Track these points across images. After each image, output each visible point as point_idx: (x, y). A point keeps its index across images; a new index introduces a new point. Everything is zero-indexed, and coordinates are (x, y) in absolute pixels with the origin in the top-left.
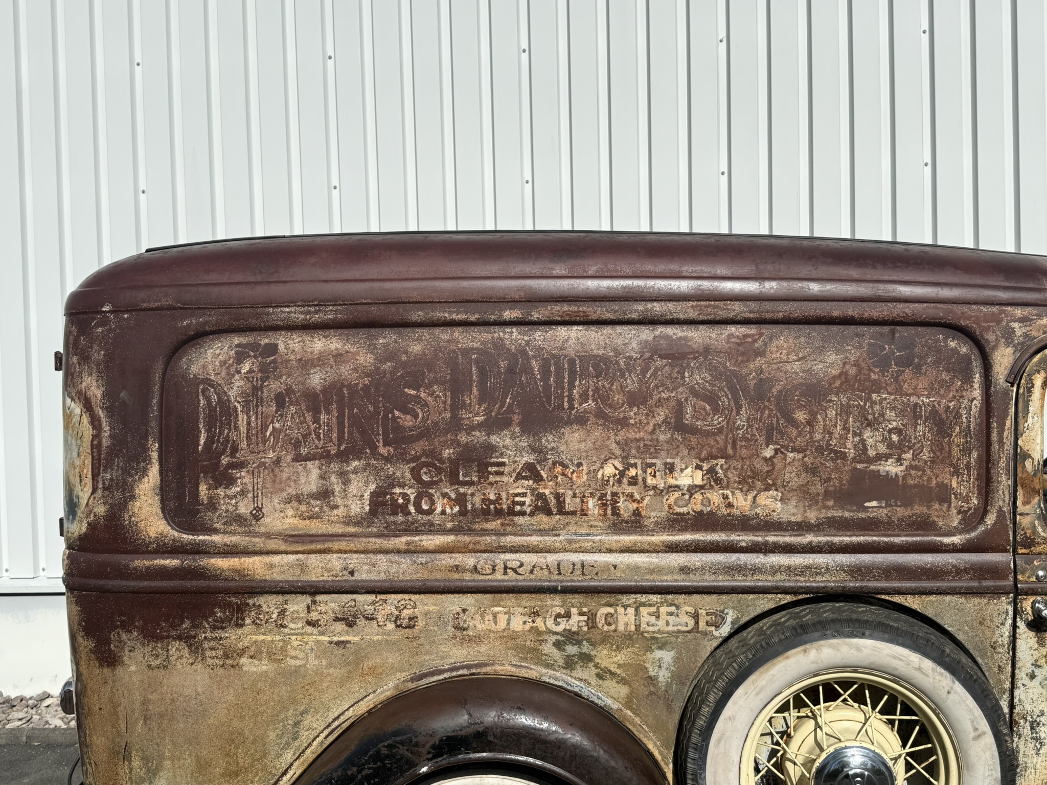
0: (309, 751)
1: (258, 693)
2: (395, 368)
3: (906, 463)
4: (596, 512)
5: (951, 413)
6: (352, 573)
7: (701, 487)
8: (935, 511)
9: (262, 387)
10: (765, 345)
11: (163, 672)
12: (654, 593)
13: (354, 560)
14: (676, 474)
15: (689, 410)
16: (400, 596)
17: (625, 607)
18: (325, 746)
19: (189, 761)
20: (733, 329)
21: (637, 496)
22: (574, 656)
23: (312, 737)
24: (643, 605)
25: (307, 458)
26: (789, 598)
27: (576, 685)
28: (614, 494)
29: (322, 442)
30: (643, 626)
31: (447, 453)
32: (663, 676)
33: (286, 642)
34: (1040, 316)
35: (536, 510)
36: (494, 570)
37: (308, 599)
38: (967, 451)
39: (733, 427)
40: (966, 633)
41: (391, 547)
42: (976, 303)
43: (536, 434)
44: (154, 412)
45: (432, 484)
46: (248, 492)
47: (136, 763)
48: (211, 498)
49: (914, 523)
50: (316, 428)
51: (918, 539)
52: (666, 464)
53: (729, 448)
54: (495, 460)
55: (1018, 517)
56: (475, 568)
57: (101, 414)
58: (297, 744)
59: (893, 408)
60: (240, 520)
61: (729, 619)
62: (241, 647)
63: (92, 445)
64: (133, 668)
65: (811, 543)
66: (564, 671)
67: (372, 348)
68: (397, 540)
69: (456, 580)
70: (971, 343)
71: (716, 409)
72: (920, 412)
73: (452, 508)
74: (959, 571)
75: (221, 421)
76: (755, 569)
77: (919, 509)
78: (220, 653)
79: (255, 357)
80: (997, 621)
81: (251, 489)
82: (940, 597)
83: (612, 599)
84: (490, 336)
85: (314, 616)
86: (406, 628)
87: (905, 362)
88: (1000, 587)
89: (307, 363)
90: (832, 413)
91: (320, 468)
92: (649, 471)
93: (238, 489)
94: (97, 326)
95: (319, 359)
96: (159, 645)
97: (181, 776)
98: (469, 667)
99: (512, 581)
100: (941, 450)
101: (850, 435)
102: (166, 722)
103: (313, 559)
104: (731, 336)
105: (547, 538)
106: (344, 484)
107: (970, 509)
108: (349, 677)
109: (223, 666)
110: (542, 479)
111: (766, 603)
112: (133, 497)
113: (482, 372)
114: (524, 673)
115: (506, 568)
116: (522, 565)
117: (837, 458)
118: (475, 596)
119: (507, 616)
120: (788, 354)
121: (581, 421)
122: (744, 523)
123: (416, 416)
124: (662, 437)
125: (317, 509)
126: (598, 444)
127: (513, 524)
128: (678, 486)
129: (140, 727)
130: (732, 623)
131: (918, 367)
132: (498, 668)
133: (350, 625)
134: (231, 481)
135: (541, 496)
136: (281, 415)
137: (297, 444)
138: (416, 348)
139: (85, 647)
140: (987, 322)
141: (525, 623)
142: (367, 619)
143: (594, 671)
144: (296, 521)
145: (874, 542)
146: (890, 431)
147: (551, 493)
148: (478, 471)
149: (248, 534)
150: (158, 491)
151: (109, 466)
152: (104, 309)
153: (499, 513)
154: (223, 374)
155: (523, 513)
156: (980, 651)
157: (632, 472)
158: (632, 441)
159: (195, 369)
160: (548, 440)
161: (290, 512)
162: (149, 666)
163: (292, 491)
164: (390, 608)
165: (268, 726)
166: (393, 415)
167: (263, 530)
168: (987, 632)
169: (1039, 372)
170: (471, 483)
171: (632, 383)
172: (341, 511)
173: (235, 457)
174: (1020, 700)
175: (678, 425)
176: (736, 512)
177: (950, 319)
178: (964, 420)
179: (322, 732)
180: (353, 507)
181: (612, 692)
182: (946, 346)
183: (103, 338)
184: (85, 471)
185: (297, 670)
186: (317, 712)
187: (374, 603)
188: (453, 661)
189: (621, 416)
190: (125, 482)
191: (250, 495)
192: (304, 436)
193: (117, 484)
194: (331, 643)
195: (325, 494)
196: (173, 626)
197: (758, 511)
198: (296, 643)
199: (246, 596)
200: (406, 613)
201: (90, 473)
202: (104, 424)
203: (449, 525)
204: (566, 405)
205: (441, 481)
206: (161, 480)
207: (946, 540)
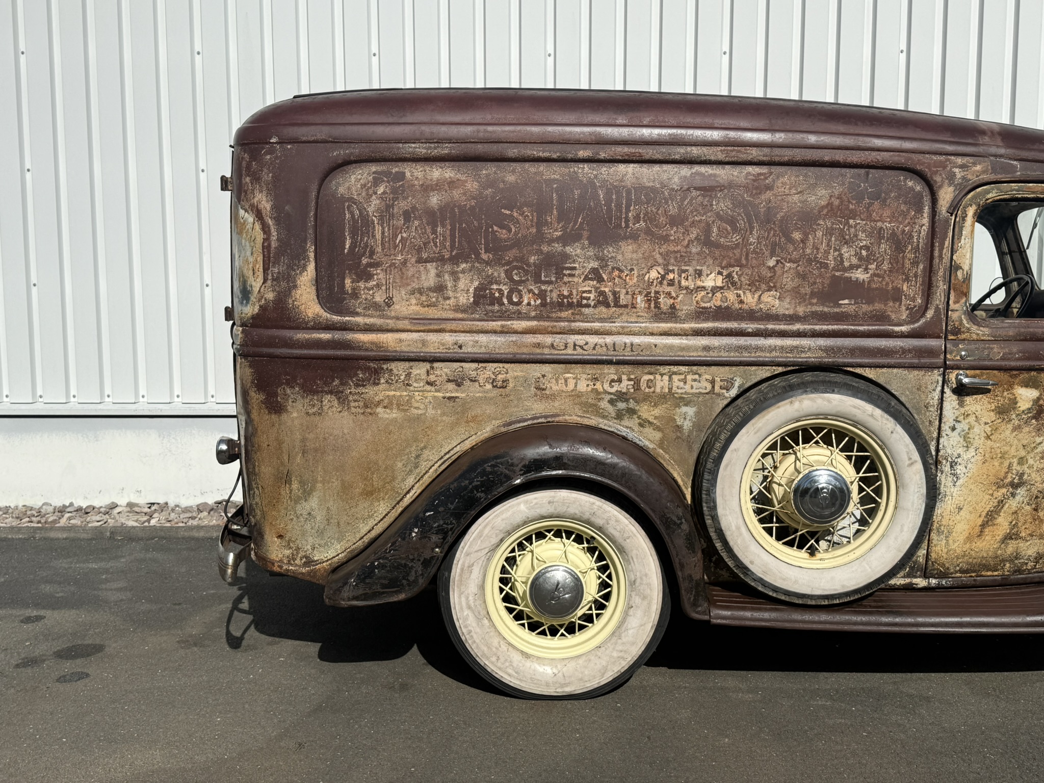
0: (426, 476)
1: (389, 434)
2: (494, 193)
3: (871, 272)
4: (643, 306)
5: (906, 235)
6: (460, 347)
7: (722, 288)
8: (890, 308)
9: (393, 205)
10: (774, 181)
11: (318, 418)
12: (684, 365)
13: (462, 338)
14: (703, 278)
15: (715, 229)
16: (496, 365)
17: (662, 375)
18: (438, 473)
19: (336, 484)
20: (750, 169)
21: (674, 294)
22: (623, 410)
23: (429, 466)
24: (675, 373)
25: (426, 261)
26: (780, 369)
27: (624, 432)
28: (657, 292)
29: (438, 249)
30: (674, 389)
31: (532, 259)
32: (687, 425)
33: (411, 397)
34: (974, 164)
35: (598, 303)
36: (566, 347)
37: (427, 365)
38: (915, 263)
39: (745, 243)
40: (907, 396)
41: (490, 328)
42: (928, 153)
43: (600, 247)
44: (311, 223)
45: (520, 282)
46: (382, 285)
47: (295, 485)
48: (354, 289)
49: (874, 316)
50: (434, 238)
51: (876, 327)
52: (696, 270)
53: (743, 259)
54: (569, 265)
55: (950, 312)
56: (552, 345)
57: (270, 222)
58: (418, 471)
59: (863, 231)
60: (376, 306)
61: (737, 384)
62: (377, 400)
63: (263, 246)
64: (295, 415)
65: (799, 330)
66: (615, 421)
67: (477, 177)
68: (494, 323)
69: (538, 354)
70: (923, 182)
71: (735, 229)
72: (884, 234)
73: (535, 301)
74: (904, 351)
75: (362, 231)
76: (758, 348)
77: (878, 306)
78: (361, 404)
79: (388, 182)
80: (930, 388)
81: (384, 283)
82: (890, 370)
83: (652, 369)
84: (567, 170)
85: (432, 378)
86: (500, 388)
87: (876, 196)
88: (934, 363)
89: (427, 188)
90: (819, 234)
91: (437, 269)
92: (683, 275)
93: (375, 283)
94: (267, 153)
95: (437, 185)
96: (315, 398)
97: (330, 495)
98: (546, 417)
99: (579, 355)
100: (897, 263)
101: (832, 251)
102: (319, 455)
103: (432, 337)
104: (749, 174)
105: (606, 324)
106: (455, 281)
107: (915, 306)
108: (456, 424)
109: (363, 413)
110: (603, 280)
111: (764, 372)
112: (295, 287)
113: (560, 197)
114: (586, 422)
115: (575, 345)
116: (587, 344)
117: (821, 267)
118: (552, 365)
119: (575, 381)
120: (790, 189)
121: (634, 237)
122: (751, 315)
123: (510, 231)
124: (694, 250)
125: (434, 299)
126: (646, 254)
127: (581, 314)
128: (704, 287)
129: (299, 459)
130: (739, 387)
131: (885, 200)
132: (567, 418)
133: (459, 385)
134: (369, 277)
135: (602, 293)
136: (408, 228)
137: (419, 250)
138: (511, 178)
139: (257, 399)
140: (936, 167)
141: (588, 385)
142: (471, 381)
143: (637, 421)
144: (417, 308)
145: (844, 329)
146: (861, 248)
147: (610, 291)
148: (556, 274)
149: (382, 317)
150: (314, 283)
151: (277, 262)
152: (271, 141)
153: (570, 305)
154: (364, 194)
155: (588, 306)
156: (916, 409)
157: (671, 276)
158: (671, 252)
159: (341, 190)
160: (609, 251)
161: (414, 301)
162: (307, 413)
163: (415, 285)
164: (488, 373)
165: (397, 458)
166: (493, 230)
167: (393, 314)
168: (922, 396)
169: (971, 206)
170: (550, 283)
171: (673, 209)
172: (452, 302)
173: (372, 258)
174: (943, 446)
175: (706, 241)
176: (745, 307)
177: (909, 164)
178: (915, 240)
179: (436, 462)
180: (461, 298)
181: (650, 436)
182: (906, 185)
183: (271, 164)
184: (257, 266)
185: (418, 418)
186: (433, 448)
187: (477, 369)
188: (534, 412)
189: (664, 233)
190: (289, 275)
191: (384, 288)
192: (425, 244)
193: (283, 277)
194: (444, 398)
195: (440, 289)
196: (326, 384)
197: (762, 306)
198: (418, 398)
199: (382, 362)
200: (500, 377)
201: (262, 267)
202: (273, 231)
203: (533, 314)
204: (623, 225)
205: (528, 280)
206: (317, 275)
207: (897, 329)
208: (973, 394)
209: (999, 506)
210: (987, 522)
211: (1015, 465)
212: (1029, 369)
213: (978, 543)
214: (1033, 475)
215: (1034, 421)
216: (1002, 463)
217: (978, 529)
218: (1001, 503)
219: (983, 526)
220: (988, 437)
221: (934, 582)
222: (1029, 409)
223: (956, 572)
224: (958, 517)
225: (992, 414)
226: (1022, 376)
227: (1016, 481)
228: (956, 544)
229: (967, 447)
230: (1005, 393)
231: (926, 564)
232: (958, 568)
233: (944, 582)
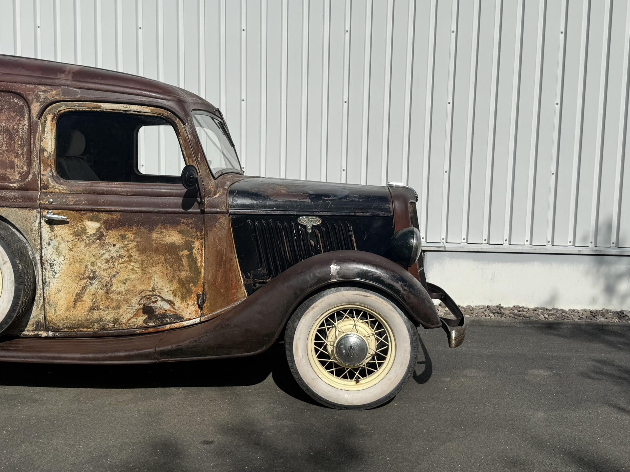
5: (15, 130)
8: (8, 173)
34: (52, 90)
38: (22, 147)
40: (19, 224)
42: (24, 83)
55: (41, 176)
70: (24, 100)
72: (2, 129)
74: (16, 198)
77: (1, 171)
80: (33, 220)
88: (34, 205)
100: (11, 146)
107: (23, 172)
131: (1, 110)
140: (29, 92)
156: (26, 232)
168: (28, 224)
169: (49, 114)
174: (44, 254)
177: (13, 89)
178: (21, 134)
182: (13, 101)
207: (11, 185)
208: (58, 224)
209: (83, 290)
210: (77, 299)
211: (89, 266)
212: (92, 210)
213: (74, 312)
214: (102, 272)
215: (98, 241)
216: (81, 265)
217: (72, 304)
218: (84, 288)
219: (75, 301)
220: (70, 250)
221: (51, 334)
222: (94, 234)
223: (64, 328)
224: (59, 296)
225: (71, 236)
226: (88, 215)
227: (91, 276)
228: (61, 312)
229: (59, 255)
230: (78, 224)
231: (45, 323)
232: (65, 326)
233: (57, 334)
